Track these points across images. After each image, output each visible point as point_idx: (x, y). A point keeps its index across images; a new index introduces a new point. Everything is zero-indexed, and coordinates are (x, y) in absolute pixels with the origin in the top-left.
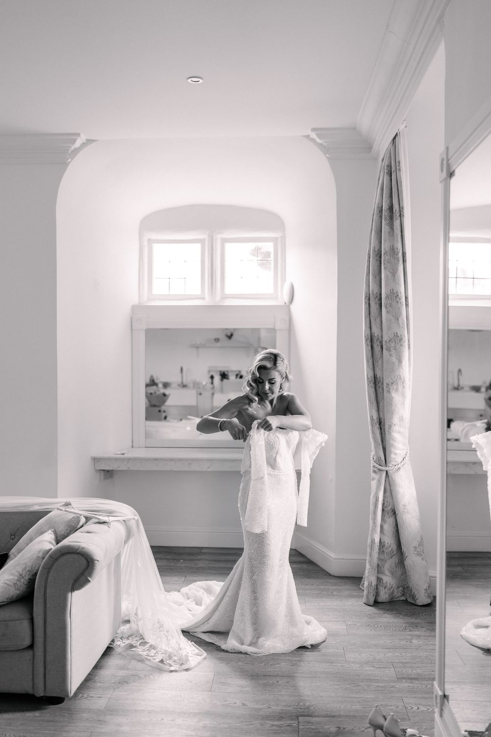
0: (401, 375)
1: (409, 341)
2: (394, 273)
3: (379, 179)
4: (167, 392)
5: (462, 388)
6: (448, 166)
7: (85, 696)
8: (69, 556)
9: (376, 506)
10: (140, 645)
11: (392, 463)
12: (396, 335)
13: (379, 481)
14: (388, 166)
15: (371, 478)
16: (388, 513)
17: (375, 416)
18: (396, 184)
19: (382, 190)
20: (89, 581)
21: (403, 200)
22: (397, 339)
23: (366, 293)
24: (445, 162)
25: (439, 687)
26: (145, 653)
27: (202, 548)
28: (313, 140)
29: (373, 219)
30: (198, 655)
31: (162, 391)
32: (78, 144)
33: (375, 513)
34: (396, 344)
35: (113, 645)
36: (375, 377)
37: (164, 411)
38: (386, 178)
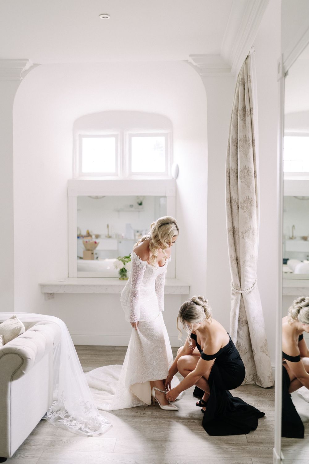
0: (252, 227)
1: (257, 202)
2: (246, 155)
3: (236, 89)
4: (97, 241)
5: (295, 238)
6: (283, 68)
7: (22, 456)
8: (9, 355)
9: (234, 318)
10: (65, 417)
11: (246, 288)
12: (248, 198)
13: (236, 301)
14: (242, 79)
15: (231, 298)
16: (242, 323)
17: (234, 255)
18: (247, 92)
19: (238, 96)
20: (24, 374)
21: (252, 103)
22: (249, 201)
23: (227, 169)
24: (281, 66)
25: (277, 452)
26: (68, 423)
27: (116, 346)
28: (190, 63)
29: (232, 117)
30: (107, 424)
31: (94, 239)
32: (27, 67)
33: (233, 323)
34: (247, 204)
35: (46, 418)
36: (233, 228)
37: (96, 254)
38: (241, 88)
